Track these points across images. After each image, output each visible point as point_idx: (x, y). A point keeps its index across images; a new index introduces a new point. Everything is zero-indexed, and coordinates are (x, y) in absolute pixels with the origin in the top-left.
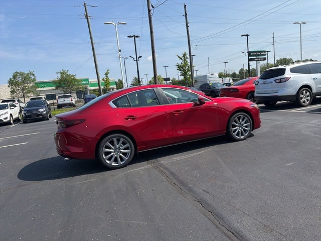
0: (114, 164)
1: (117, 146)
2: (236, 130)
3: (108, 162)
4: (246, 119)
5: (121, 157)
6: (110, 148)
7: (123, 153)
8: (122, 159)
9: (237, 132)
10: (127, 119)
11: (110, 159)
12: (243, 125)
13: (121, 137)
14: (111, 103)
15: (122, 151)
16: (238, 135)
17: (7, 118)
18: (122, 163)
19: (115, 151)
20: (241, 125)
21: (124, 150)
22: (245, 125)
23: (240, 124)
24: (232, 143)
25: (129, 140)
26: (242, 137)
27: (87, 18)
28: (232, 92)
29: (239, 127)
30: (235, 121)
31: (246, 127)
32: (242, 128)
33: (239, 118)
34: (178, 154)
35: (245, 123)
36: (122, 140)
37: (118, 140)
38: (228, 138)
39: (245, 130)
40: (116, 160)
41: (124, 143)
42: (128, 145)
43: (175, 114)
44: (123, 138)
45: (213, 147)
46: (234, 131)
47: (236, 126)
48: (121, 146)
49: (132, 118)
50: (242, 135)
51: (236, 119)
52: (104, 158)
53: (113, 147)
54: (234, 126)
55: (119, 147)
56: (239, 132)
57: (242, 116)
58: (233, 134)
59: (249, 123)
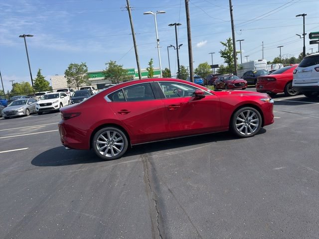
0: (107, 155)
1: (111, 139)
2: (241, 126)
3: (102, 153)
4: (254, 114)
5: (114, 149)
6: (104, 141)
7: (117, 146)
8: (115, 151)
9: (242, 128)
10: (120, 113)
11: (103, 150)
12: (250, 120)
13: (114, 130)
14: (106, 98)
15: (116, 143)
16: (243, 131)
17: (57, 106)
18: (115, 155)
19: (108, 143)
20: (247, 121)
21: (117, 142)
22: (252, 121)
23: (247, 119)
24: (235, 141)
25: (122, 133)
26: (248, 134)
27: (128, 10)
28: (270, 81)
30: (240, 117)
31: (254, 123)
32: (249, 124)
33: (245, 114)
34: (174, 149)
35: (254, 118)
36: (115, 133)
37: (111, 133)
38: (231, 134)
39: (252, 127)
40: (109, 152)
41: (117, 136)
42: (121, 138)
43: (170, 108)
44: (116, 131)
45: (214, 143)
46: (239, 127)
47: (241, 122)
48: (115, 138)
49: (126, 112)
50: (249, 131)
51: (242, 114)
52: (98, 149)
53: (106, 140)
54: (239, 122)
55: (113, 140)
56: (244, 128)
57: (249, 111)
58: (238, 130)
59: (258, 119)
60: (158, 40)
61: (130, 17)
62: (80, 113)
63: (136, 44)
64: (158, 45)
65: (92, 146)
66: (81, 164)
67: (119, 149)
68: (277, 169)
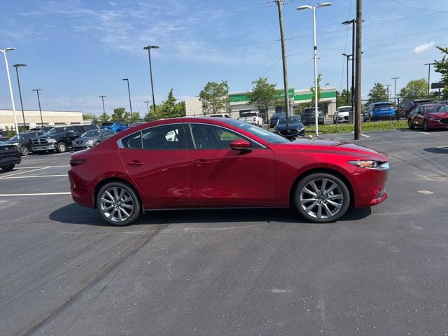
0: (113, 219)
1: (118, 197)
2: (312, 202)
3: (107, 215)
4: (335, 185)
5: (122, 212)
6: (110, 199)
7: (125, 209)
8: (123, 215)
9: (312, 206)
10: (131, 165)
11: (110, 211)
12: (327, 195)
13: (121, 187)
14: (120, 144)
15: (124, 205)
18: (122, 220)
19: (114, 203)
20: (322, 197)
21: (126, 203)
22: (331, 197)
23: (322, 193)
24: (298, 225)
25: (132, 192)
26: (322, 217)
27: (278, 4)
29: (318, 198)
30: (310, 188)
32: (325, 201)
36: (123, 191)
37: (119, 192)
38: (292, 214)
39: (331, 206)
40: (116, 215)
42: (131, 199)
43: (198, 164)
44: (124, 188)
46: (307, 205)
47: (312, 196)
48: (124, 198)
49: (136, 164)
51: (313, 184)
52: (103, 209)
53: (112, 198)
54: (306, 196)
55: (120, 200)
56: (317, 207)
57: (325, 181)
58: (305, 208)
59: (342, 195)
60: (315, 48)
61: (280, 14)
62: (85, 161)
63: (286, 55)
64: (315, 55)
65: (96, 206)
66: (85, 225)
67: (129, 213)
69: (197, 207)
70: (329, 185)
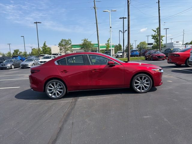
0: (53, 96)
1: (56, 87)
2: (138, 85)
3: (50, 95)
4: (147, 79)
5: (57, 93)
6: (52, 88)
7: (59, 91)
9: (138, 87)
10: (62, 72)
11: (51, 93)
12: (144, 82)
13: (58, 82)
14: (56, 62)
15: (59, 90)
16: (139, 88)
18: (58, 96)
19: (54, 89)
20: (142, 83)
21: (60, 89)
23: (142, 81)
24: (133, 94)
25: (63, 84)
26: (142, 91)
27: (95, 9)
29: (141, 83)
30: (138, 80)
31: (147, 84)
32: (143, 85)
33: (141, 78)
34: (94, 96)
35: (147, 81)
36: (58, 84)
37: (56, 84)
38: (131, 90)
39: (145, 87)
40: (55, 94)
41: (60, 86)
42: (62, 87)
43: (93, 71)
44: (59, 82)
45: (120, 95)
46: (137, 86)
47: (138, 83)
48: (58, 87)
49: (65, 71)
50: (143, 89)
51: (139, 78)
52: (48, 92)
53: (53, 87)
54: (136, 83)
55: (57, 88)
56: (140, 87)
57: (143, 77)
58: (136, 88)
59: (149, 82)
60: (111, 27)
61: (96, 13)
62: (40, 70)
63: (98, 29)
64: (111, 30)
65: (45, 91)
66: (38, 100)
67: (61, 93)
68: (145, 117)
69: (92, 89)
70: (145, 78)
